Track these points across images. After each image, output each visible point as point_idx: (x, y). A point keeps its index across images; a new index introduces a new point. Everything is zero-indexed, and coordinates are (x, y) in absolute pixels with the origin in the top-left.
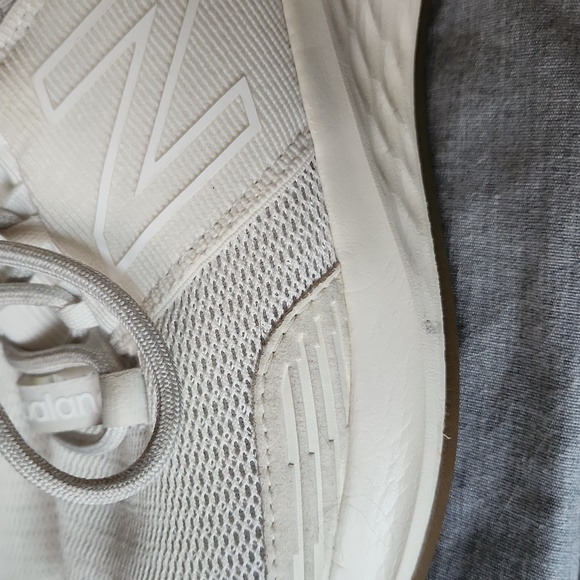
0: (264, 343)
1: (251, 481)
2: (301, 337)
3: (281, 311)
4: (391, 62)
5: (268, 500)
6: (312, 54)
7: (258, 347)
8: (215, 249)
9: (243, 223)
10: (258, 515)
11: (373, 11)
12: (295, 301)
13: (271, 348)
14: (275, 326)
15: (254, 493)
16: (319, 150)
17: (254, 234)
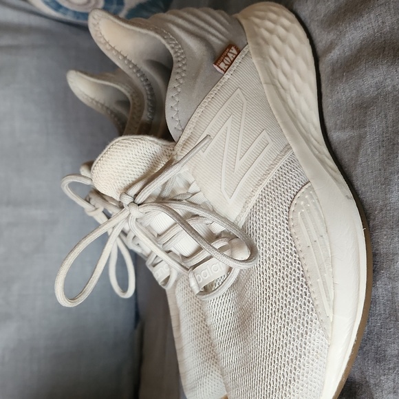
0: (289, 208)
1: (295, 257)
2: (302, 203)
3: (293, 197)
4: (313, 130)
5: (304, 262)
6: (285, 123)
7: (288, 210)
8: (265, 183)
9: (273, 172)
10: (301, 269)
11: (302, 113)
12: (297, 193)
13: (292, 209)
14: (292, 202)
15: (298, 261)
16: (294, 149)
17: (278, 175)
